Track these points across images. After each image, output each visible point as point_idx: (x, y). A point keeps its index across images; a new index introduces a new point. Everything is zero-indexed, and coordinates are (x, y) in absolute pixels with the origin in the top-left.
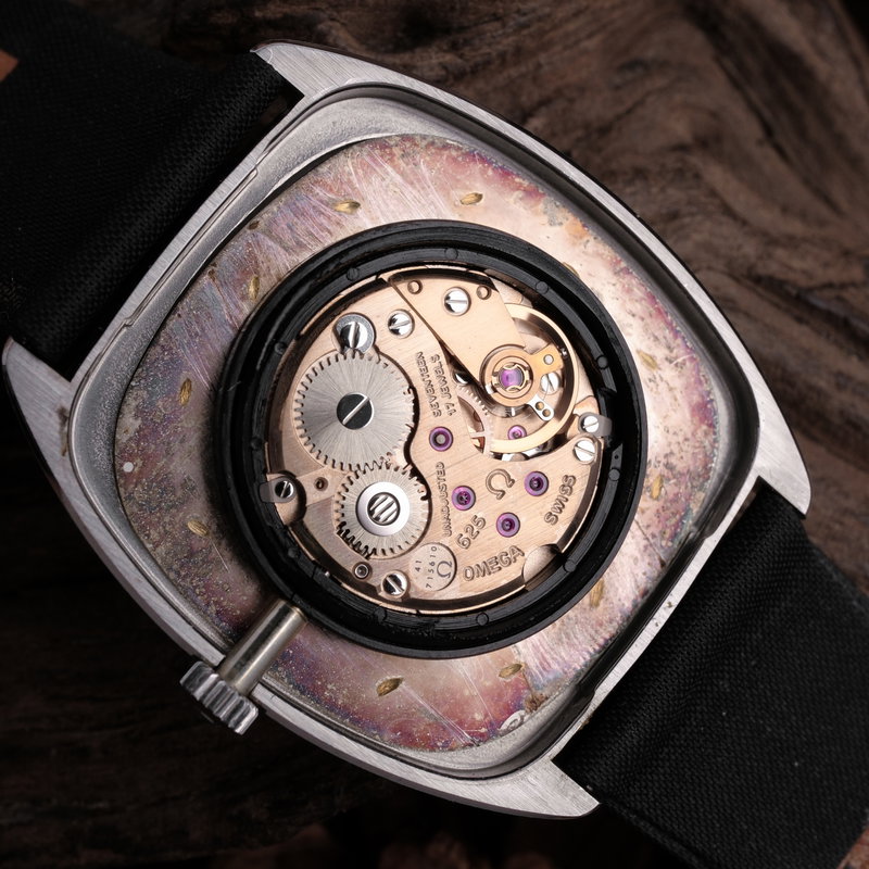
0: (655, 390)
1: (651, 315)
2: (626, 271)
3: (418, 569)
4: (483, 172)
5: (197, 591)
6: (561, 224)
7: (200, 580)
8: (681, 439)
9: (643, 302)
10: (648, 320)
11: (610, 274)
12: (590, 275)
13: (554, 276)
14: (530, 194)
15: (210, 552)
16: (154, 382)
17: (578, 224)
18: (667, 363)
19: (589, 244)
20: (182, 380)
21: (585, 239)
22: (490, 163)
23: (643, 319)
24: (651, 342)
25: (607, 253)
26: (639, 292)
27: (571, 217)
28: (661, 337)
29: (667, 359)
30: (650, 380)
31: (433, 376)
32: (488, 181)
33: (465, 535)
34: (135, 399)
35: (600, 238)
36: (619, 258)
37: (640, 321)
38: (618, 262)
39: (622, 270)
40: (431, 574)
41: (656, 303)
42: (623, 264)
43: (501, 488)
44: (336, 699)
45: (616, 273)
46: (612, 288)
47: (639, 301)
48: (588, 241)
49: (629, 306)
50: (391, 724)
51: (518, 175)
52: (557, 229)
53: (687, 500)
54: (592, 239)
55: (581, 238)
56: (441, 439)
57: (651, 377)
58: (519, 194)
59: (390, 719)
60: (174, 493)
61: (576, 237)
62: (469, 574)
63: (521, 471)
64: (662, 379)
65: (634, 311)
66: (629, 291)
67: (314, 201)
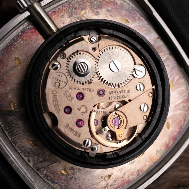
0: (98, 178)
1: (123, 181)
2: (138, 175)
3: (59, 75)
4: (176, 131)
5: (64, 7)
6: (156, 154)
7: (67, 9)
8: (80, 184)
9: (128, 179)
10: (121, 179)
11: (138, 169)
12: (139, 161)
13: (147, 142)
14: (167, 145)
15: (75, 15)
16: (130, 12)
17: (155, 160)
18: (106, 184)
19: (149, 163)
20: (129, 21)
21: (151, 162)
22: (178, 134)
23: (122, 177)
24: (114, 179)
25: (145, 168)
26: (131, 177)
27: (158, 158)
28: (115, 183)
29: (108, 184)
30: (102, 176)
31: (122, 94)
32: (173, 132)
33: (67, 94)
34: (126, 5)
35: (150, 167)
36: (143, 172)
37: (121, 177)
38: (142, 172)
39: (139, 173)
41: (127, 183)
42: (141, 174)
43: (81, 110)
44: (17, 42)
45: (138, 171)
46: (134, 168)
47: (128, 177)
48: (150, 163)
49: (127, 173)
50: (4, 59)
51: (173, 143)
52: (155, 153)
53: (58, 183)
54: (150, 164)
55: (151, 160)
56: (101, 93)
57: (103, 177)
58: (168, 142)
59: (6, 59)
60: (96, 9)
61: (152, 159)
62: (55, 92)
63: (85, 118)
64: (101, 181)
65: (125, 175)
66: (132, 174)
67: (174, 75)
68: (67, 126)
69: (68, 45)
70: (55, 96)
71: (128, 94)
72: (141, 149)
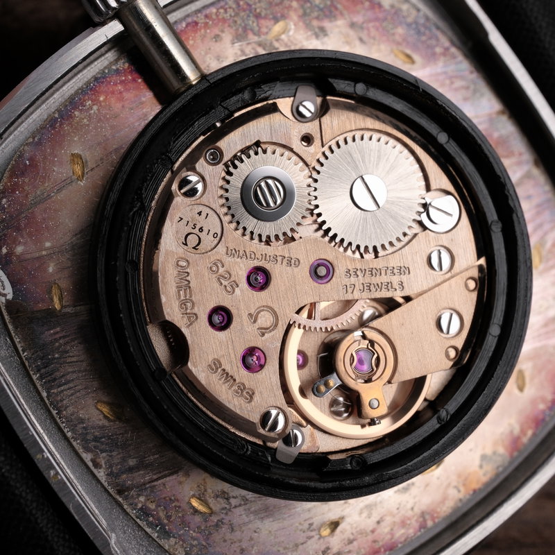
0: (301, 527)
1: (375, 541)
2: (423, 526)
3: (200, 213)
4: (543, 400)
5: (222, 11)
6: (481, 467)
7: (231, 16)
8: (244, 545)
9: (389, 537)
10: (370, 538)
11: (423, 507)
12: (427, 485)
14: (515, 442)
15: (255, 34)
16: (419, 33)
17: (476, 486)
18: (323, 548)
19: (455, 492)
20: (416, 57)
21: (462, 489)
22: (550, 409)
23: (373, 531)
24: (348, 535)
25: (444, 508)
26: (400, 533)
27: (485, 479)
28: (350, 547)
29: (328, 548)
30: (311, 525)
31: (384, 279)
32: (534, 402)
33: (221, 270)
34: (408, 10)
35: (460, 505)
36: (437, 521)
37: (371, 528)
38: (433, 519)
39: (425, 521)
40: (191, 225)
41: (385, 551)
42: (430, 524)
43: (259, 321)
44: (81, 110)
45: (423, 514)
46: (409, 506)
47: (392, 533)
48: (459, 491)
49: (388, 520)
50: (39, 157)
51: (534, 435)
52: (477, 462)
53: (180, 536)
54: (461, 496)
55: (464, 485)
56: (322, 271)
57: (314, 526)
58: (517, 430)
59: (45, 158)
60: (317, 18)
61: (466, 479)
62: (183, 264)
63: (270, 343)
64: (310, 538)
65: (383, 524)
66: (403, 524)
67: (547, 227)
68: (216, 366)
69: (232, 125)
70: (183, 275)
71: (404, 278)
72: (435, 447)
